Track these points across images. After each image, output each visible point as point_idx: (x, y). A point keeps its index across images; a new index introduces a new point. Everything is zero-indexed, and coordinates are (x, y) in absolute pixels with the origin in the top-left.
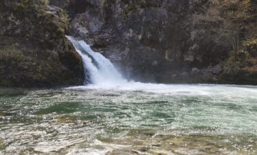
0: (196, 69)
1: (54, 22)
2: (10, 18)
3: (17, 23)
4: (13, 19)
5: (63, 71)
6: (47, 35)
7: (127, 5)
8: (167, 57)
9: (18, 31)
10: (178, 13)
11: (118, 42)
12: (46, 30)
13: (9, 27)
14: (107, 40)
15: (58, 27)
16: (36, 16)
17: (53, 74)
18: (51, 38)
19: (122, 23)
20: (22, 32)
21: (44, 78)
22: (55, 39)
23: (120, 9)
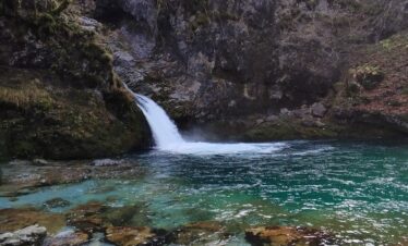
0: (286, 110)
1: (97, 43)
2: (26, 38)
3: (38, 46)
4: (31, 38)
5: (112, 122)
6: (85, 65)
7: (194, 17)
8: (246, 95)
9: (39, 59)
10: (261, 29)
11: (182, 73)
12: (83, 56)
13: (24, 53)
14: (165, 71)
15: (103, 52)
16: (66, 34)
17: (99, 128)
18: (92, 69)
19: (188, 44)
20: (45, 61)
21: (88, 135)
22: (98, 71)
23: (183, 23)
